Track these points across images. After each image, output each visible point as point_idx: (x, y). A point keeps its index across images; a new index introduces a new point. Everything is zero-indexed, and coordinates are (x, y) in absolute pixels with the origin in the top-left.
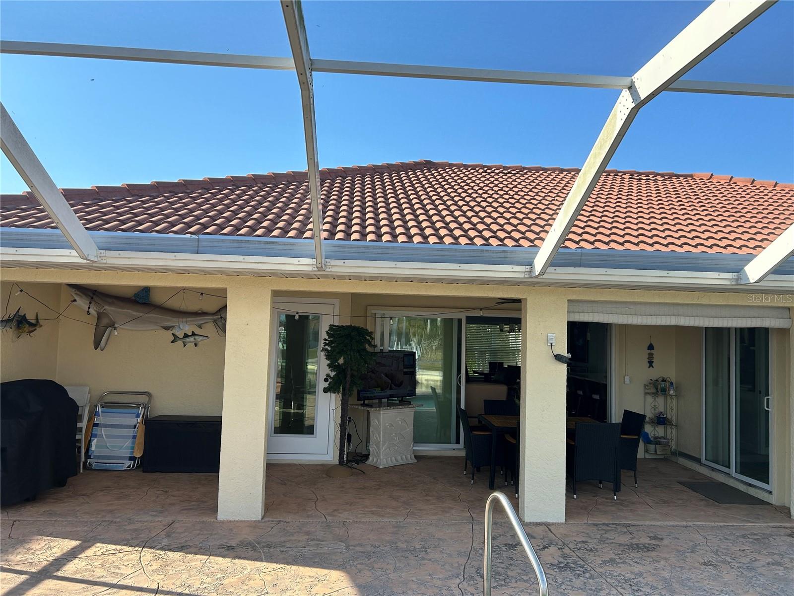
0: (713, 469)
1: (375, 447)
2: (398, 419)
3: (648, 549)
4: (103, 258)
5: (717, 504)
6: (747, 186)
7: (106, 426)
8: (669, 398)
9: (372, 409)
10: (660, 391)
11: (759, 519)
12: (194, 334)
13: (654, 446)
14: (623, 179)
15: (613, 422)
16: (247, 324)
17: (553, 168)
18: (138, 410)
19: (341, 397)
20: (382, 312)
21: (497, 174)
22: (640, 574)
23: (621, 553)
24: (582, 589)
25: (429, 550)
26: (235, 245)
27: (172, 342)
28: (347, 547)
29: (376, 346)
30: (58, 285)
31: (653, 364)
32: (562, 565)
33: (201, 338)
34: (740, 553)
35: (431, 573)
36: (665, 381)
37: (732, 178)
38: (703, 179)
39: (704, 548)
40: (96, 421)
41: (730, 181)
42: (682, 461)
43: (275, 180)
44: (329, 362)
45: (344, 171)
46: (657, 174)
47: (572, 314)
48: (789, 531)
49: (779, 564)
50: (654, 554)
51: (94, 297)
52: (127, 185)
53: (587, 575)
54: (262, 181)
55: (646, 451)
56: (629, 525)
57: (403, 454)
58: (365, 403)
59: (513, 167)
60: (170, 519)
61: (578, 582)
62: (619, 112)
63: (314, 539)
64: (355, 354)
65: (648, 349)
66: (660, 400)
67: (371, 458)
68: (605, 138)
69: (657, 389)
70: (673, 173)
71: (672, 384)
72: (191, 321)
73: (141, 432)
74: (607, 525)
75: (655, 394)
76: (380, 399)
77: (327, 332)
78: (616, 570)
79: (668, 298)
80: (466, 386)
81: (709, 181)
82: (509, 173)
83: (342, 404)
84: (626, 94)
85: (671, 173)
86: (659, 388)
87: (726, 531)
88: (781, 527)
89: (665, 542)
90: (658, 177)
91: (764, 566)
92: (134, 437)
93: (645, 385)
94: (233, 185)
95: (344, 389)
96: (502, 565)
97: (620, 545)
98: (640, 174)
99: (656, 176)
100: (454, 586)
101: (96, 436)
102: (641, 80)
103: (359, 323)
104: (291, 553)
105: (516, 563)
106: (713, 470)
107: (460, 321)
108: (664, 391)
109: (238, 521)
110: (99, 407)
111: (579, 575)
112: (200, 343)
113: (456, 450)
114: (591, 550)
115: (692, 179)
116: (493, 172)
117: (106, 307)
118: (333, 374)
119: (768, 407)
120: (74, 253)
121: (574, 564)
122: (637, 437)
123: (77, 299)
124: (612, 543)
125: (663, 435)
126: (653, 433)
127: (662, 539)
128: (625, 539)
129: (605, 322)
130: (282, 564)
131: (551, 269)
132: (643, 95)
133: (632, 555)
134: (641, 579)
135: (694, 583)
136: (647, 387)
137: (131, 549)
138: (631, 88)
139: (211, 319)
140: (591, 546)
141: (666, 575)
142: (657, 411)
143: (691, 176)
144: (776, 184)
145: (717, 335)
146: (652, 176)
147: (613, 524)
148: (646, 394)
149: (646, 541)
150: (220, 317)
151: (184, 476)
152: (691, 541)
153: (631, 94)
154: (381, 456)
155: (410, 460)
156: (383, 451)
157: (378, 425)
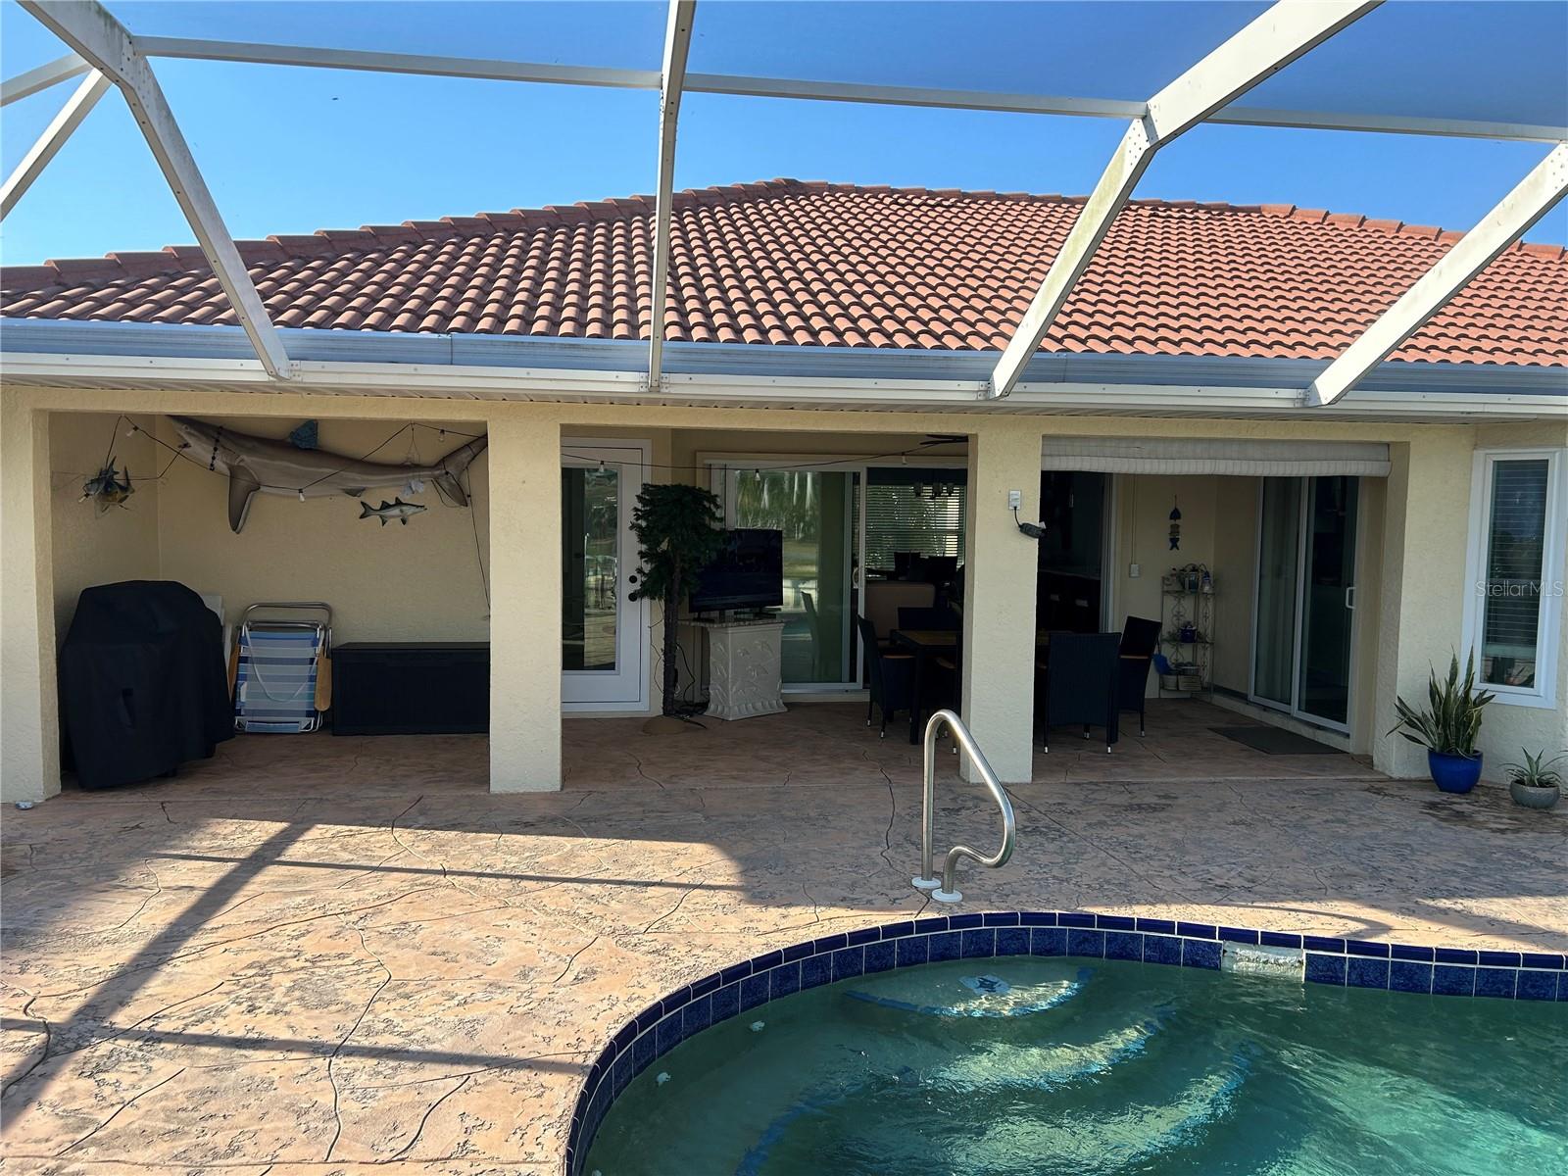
0: (1266, 708)
1: (720, 688)
2: (756, 642)
3: (1154, 809)
4: (297, 373)
5: (1265, 754)
6: (1352, 230)
7: (261, 661)
8: (1201, 599)
9: (712, 626)
10: (1187, 586)
11: (1324, 771)
12: (399, 503)
13: (1174, 677)
14: (1138, 218)
15: (1110, 631)
16: (524, 482)
17: (1017, 195)
18: (314, 634)
19: (663, 606)
20: (724, 462)
21: (918, 207)
22: (1142, 836)
23: (1114, 814)
24: (1057, 853)
25: (830, 818)
26: (512, 349)
27: (362, 517)
28: (707, 818)
29: (725, 521)
30: (150, 418)
31: (1178, 544)
32: (1029, 829)
33: (413, 509)
34: (1288, 810)
35: (839, 841)
36: (1197, 570)
37: (1327, 214)
38: (1277, 217)
39: (1236, 806)
40: (243, 653)
41: (1324, 219)
42: (1220, 700)
43: (527, 223)
44: (644, 547)
45: (645, 204)
46: (1198, 207)
47: (1048, 459)
48: (1367, 785)
49: (1343, 822)
50: (1162, 815)
51: (221, 439)
52: (278, 237)
53: (1065, 839)
54: (505, 225)
55: (1162, 686)
56: (1129, 783)
57: (766, 699)
58: (701, 616)
59: (946, 193)
60: (415, 795)
61: (1051, 847)
62: (1127, 152)
63: (652, 811)
64: (689, 533)
65: (1171, 518)
66: (1188, 604)
67: (712, 706)
68: (1107, 188)
69: (1183, 585)
70: (1227, 205)
71: (1207, 574)
72: (393, 480)
73: (324, 669)
74: (1096, 784)
75: (1180, 594)
76: (722, 611)
77: (638, 496)
78: (1106, 833)
79: (1201, 430)
80: (866, 587)
81: (1288, 219)
82: (939, 204)
83: (667, 618)
84: (1137, 125)
85: (1223, 205)
86: (1186, 582)
87: (1272, 786)
88: (1355, 780)
89: (1180, 801)
90: (1201, 214)
91: (1319, 824)
92: (312, 679)
93: (1163, 578)
94: (456, 235)
95: (669, 592)
96: (943, 832)
97: (1114, 806)
98: (1168, 206)
99: (1197, 211)
100: (875, 854)
101: (245, 678)
102: (1159, 110)
103: (685, 481)
104: (624, 826)
105: (962, 829)
106: (1265, 710)
108: (1194, 587)
109: (523, 794)
110: (245, 629)
111: (1053, 839)
112: (411, 518)
113: (852, 692)
114: (1071, 813)
115: (1258, 217)
116: (910, 203)
117: (244, 457)
118: (647, 568)
119: (1351, 604)
120: (257, 364)
121: (1046, 827)
122: (1146, 658)
123: (190, 441)
124: (1102, 804)
125: (1191, 660)
126: (1174, 657)
127: (1176, 798)
128: (1123, 799)
129: (1101, 470)
130: (617, 838)
131: (1019, 387)
132: (1162, 133)
133: (1130, 817)
134: (1142, 841)
135: (1215, 843)
136: (1166, 582)
137: (375, 829)
138: (1146, 118)
139: (429, 476)
140: (1070, 808)
141: (1178, 836)
142: (1183, 620)
143: (1258, 210)
144: (1401, 225)
145: (1282, 488)
146: (1190, 210)
147: (1104, 783)
148: (1165, 593)
149: (1155, 800)
150: (444, 471)
151: (406, 740)
152: (1218, 799)
153: (1146, 128)
154: (730, 702)
155: (776, 709)
156: (733, 693)
157: (724, 652)
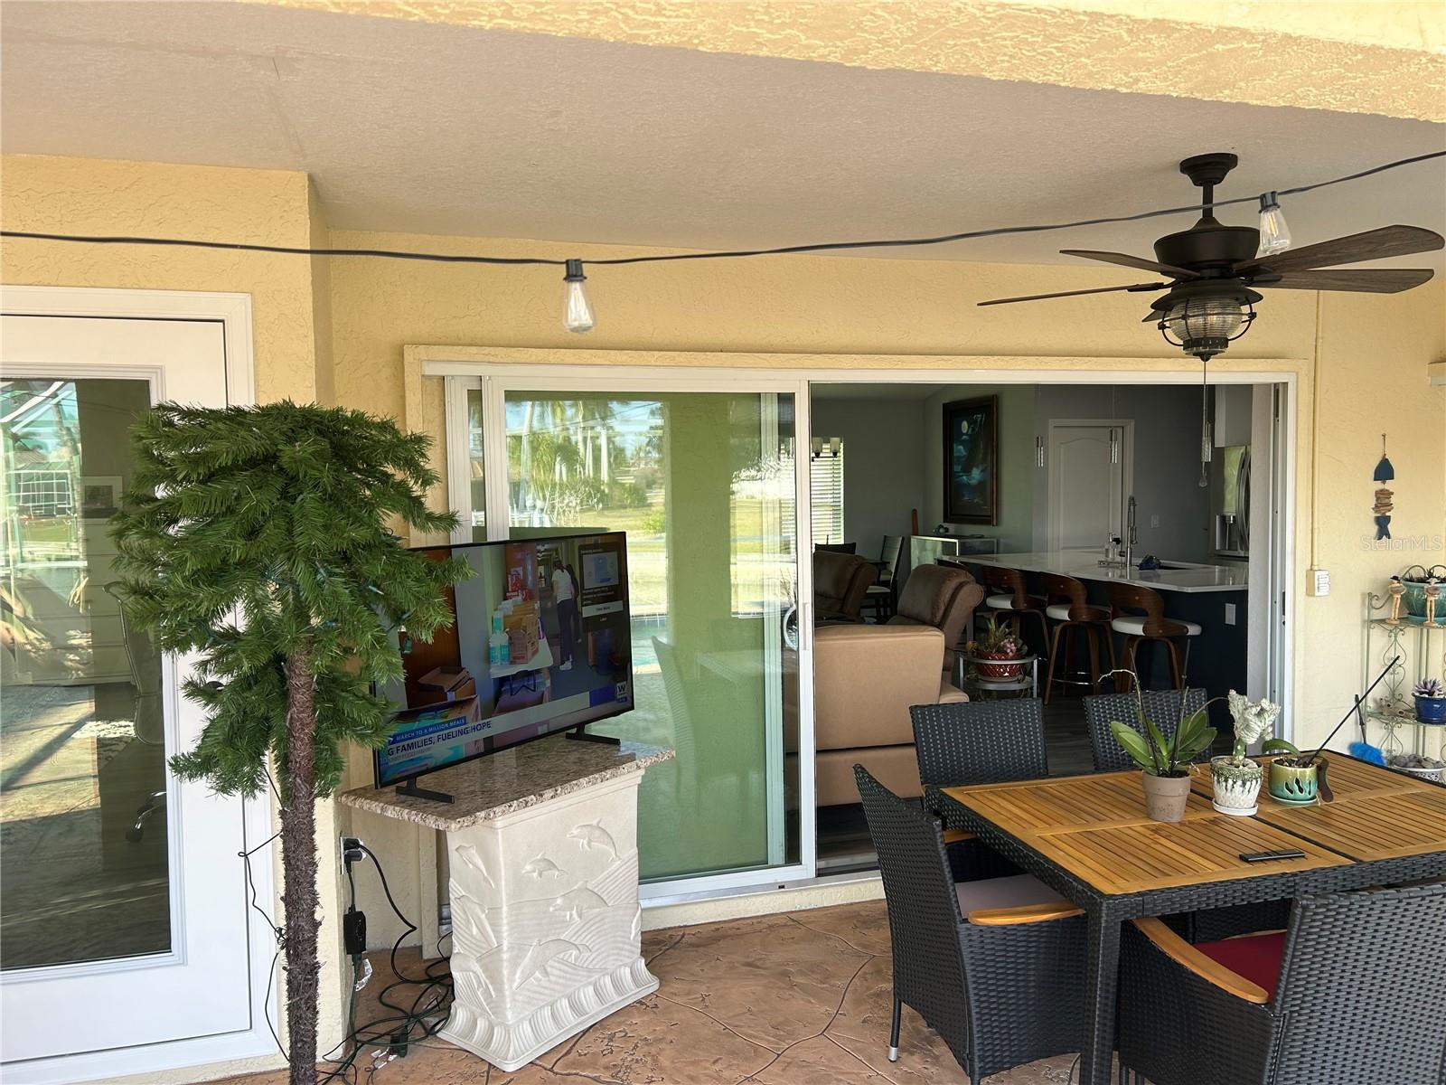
1: (479, 971)
2: (575, 832)
9: (453, 826)
19: (277, 786)
29: (449, 520)
31: (1391, 528)
57: (603, 971)
64: (321, 576)
65: (1376, 479)
93: (1366, 595)
107: (786, 399)
113: (789, 888)
136: (1376, 602)
148: (1370, 623)
154: (509, 1014)
155: (632, 990)
156: (514, 988)
157: (486, 874)
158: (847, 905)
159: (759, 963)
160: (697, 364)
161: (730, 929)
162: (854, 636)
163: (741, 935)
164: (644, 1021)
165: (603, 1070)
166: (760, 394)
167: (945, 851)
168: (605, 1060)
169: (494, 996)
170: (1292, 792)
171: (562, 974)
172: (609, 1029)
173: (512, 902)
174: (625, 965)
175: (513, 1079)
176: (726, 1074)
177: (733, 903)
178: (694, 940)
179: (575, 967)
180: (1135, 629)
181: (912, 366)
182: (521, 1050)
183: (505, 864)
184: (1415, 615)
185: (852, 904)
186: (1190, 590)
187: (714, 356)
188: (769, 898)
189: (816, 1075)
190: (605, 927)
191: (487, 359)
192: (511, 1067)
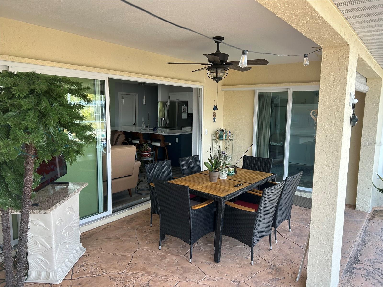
1: (41, 258)
2: (67, 210)
136: (213, 136)
148: (213, 140)
154: (55, 267)
155: (81, 253)
156: (56, 259)
157: (45, 227)
158: (120, 219)
159: (109, 238)
160: (80, 69)
161: (93, 231)
162: (115, 149)
163: (98, 232)
164: (89, 259)
165: (87, 274)
166: (95, 80)
167: (189, 194)
168: (86, 272)
169: (49, 263)
170: (231, 173)
171: (66, 252)
172: (80, 264)
173: (55, 233)
174: (78, 246)
175: (61, 285)
176: (123, 264)
177: (92, 225)
178: (85, 237)
179: (68, 249)
180: (158, 144)
181: (133, 76)
182: (61, 277)
183: (53, 222)
184: (221, 138)
185: (121, 219)
186: (171, 135)
187: (84, 67)
188: (101, 221)
189: (145, 258)
190: (74, 236)
191: (12, 60)
192: (59, 282)
